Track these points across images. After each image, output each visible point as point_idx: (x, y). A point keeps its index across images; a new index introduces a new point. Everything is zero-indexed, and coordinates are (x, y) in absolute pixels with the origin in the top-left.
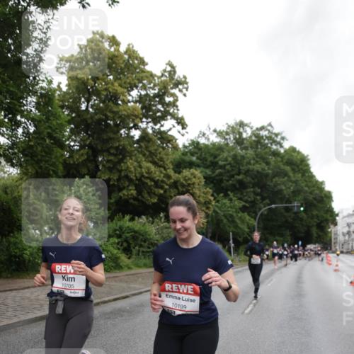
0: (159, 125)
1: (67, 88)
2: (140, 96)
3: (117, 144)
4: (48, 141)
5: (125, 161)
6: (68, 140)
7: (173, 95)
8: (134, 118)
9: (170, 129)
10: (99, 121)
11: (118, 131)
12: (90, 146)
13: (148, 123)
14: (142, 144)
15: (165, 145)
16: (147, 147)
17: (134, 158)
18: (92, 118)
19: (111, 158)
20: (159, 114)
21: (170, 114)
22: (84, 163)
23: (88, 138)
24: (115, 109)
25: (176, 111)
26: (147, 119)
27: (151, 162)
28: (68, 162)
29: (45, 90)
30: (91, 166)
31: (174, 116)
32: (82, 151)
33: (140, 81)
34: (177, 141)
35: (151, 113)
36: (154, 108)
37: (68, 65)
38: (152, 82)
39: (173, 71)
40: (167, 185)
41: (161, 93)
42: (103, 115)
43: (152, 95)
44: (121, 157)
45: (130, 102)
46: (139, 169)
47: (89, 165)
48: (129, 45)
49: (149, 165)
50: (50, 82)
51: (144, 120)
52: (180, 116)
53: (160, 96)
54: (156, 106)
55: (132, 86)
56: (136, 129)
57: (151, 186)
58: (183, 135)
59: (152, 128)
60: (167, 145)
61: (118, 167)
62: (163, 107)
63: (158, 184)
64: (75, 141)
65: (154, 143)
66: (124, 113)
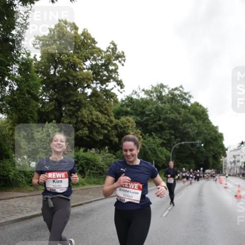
0: (105, 86)
1: (40, 59)
2: (92, 65)
3: (76, 98)
4: (27, 95)
5: (81, 110)
6: (41, 95)
7: (115, 65)
8: (87, 80)
9: (113, 89)
10: (63, 82)
11: (76, 90)
12: (57, 100)
13: (97, 84)
14: (93, 99)
16: (96, 101)
17: (87, 108)
18: (58, 80)
19: (71, 108)
20: (105, 78)
21: (113, 78)
22: (52, 112)
23: (56, 94)
24: (74, 74)
25: (116, 76)
26: (97, 81)
27: (99, 111)
28: (41, 110)
29: (25, 60)
30: (57, 114)
31: (115, 80)
32: (51, 103)
33: (92, 54)
34: (117, 97)
35: (99, 77)
36: (101, 74)
37: (41, 42)
38: (100, 56)
39: (115, 48)
40: (110, 127)
41: (106, 63)
42: (66, 78)
43: (100, 65)
44: (78, 107)
45: (84, 69)
46: (90, 116)
47: (56, 112)
48: (84, 29)
49: (98, 113)
50: (29, 55)
51: (94, 82)
52: (119, 79)
53: (106, 65)
54: (103, 72)
55: (86, 58)
56: (88, 88)
57: (99, 127)
58: (121, 93)
59: (100, 87)
60: (110, 99)
61: (76, 114)
62: (108, 73)
63: (103, 126)
64: (46, 96)
65: (101, 98)
66: (81, 77)
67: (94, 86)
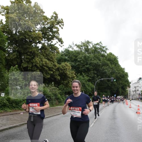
0: (50, 42)
1: (5, 23)
3: (31, 51)
5: (35, 58)
6: (7, 48)
7: (57, 28)
8: (38, 38)
9: (56, 44)
10: (22, 39)
11: (31, 44)
12: (18, 51)
14: (43, 51)
15: (53, 51)
16: (45, 52)
17: (39, 57)
18: (18, 38)
19: (28, 57)
20: (50, 37)
21: (56, 37)
22: (15, 59)
23: (17, 47)
24: (30, 34)
25: (58, 35)
26: (45, 39)
27: (47, 59)
28: (7, 58)
31: (57, 38)
32: (14, 53)
34: (59, 49)
35: (46, 36)
36: (48, 34)
37: (6, 11)
38: (46, 21)
39: (56, 17)
40: (54, 69)
41: (51, 27)
42: (24, 37)
43: (47, 28)
44: (33, 56)
45: (36, 31)
46: (41, 62)
47: (18, 60)
48: (35, 3)
49: (46, 60)
51: (43, 39)
52: (60, 38)
54: (49, 33)
56: (39, 43)
57: (47, 70)
58: (61, 47)
59: (47, 43)
60: (54, 51)
61: (31, 61)
62: (52, 33)
63: (50, 69)
64: (10, 49)
65: (48, 50)
66: (34, 36)
67: (43, 42)
